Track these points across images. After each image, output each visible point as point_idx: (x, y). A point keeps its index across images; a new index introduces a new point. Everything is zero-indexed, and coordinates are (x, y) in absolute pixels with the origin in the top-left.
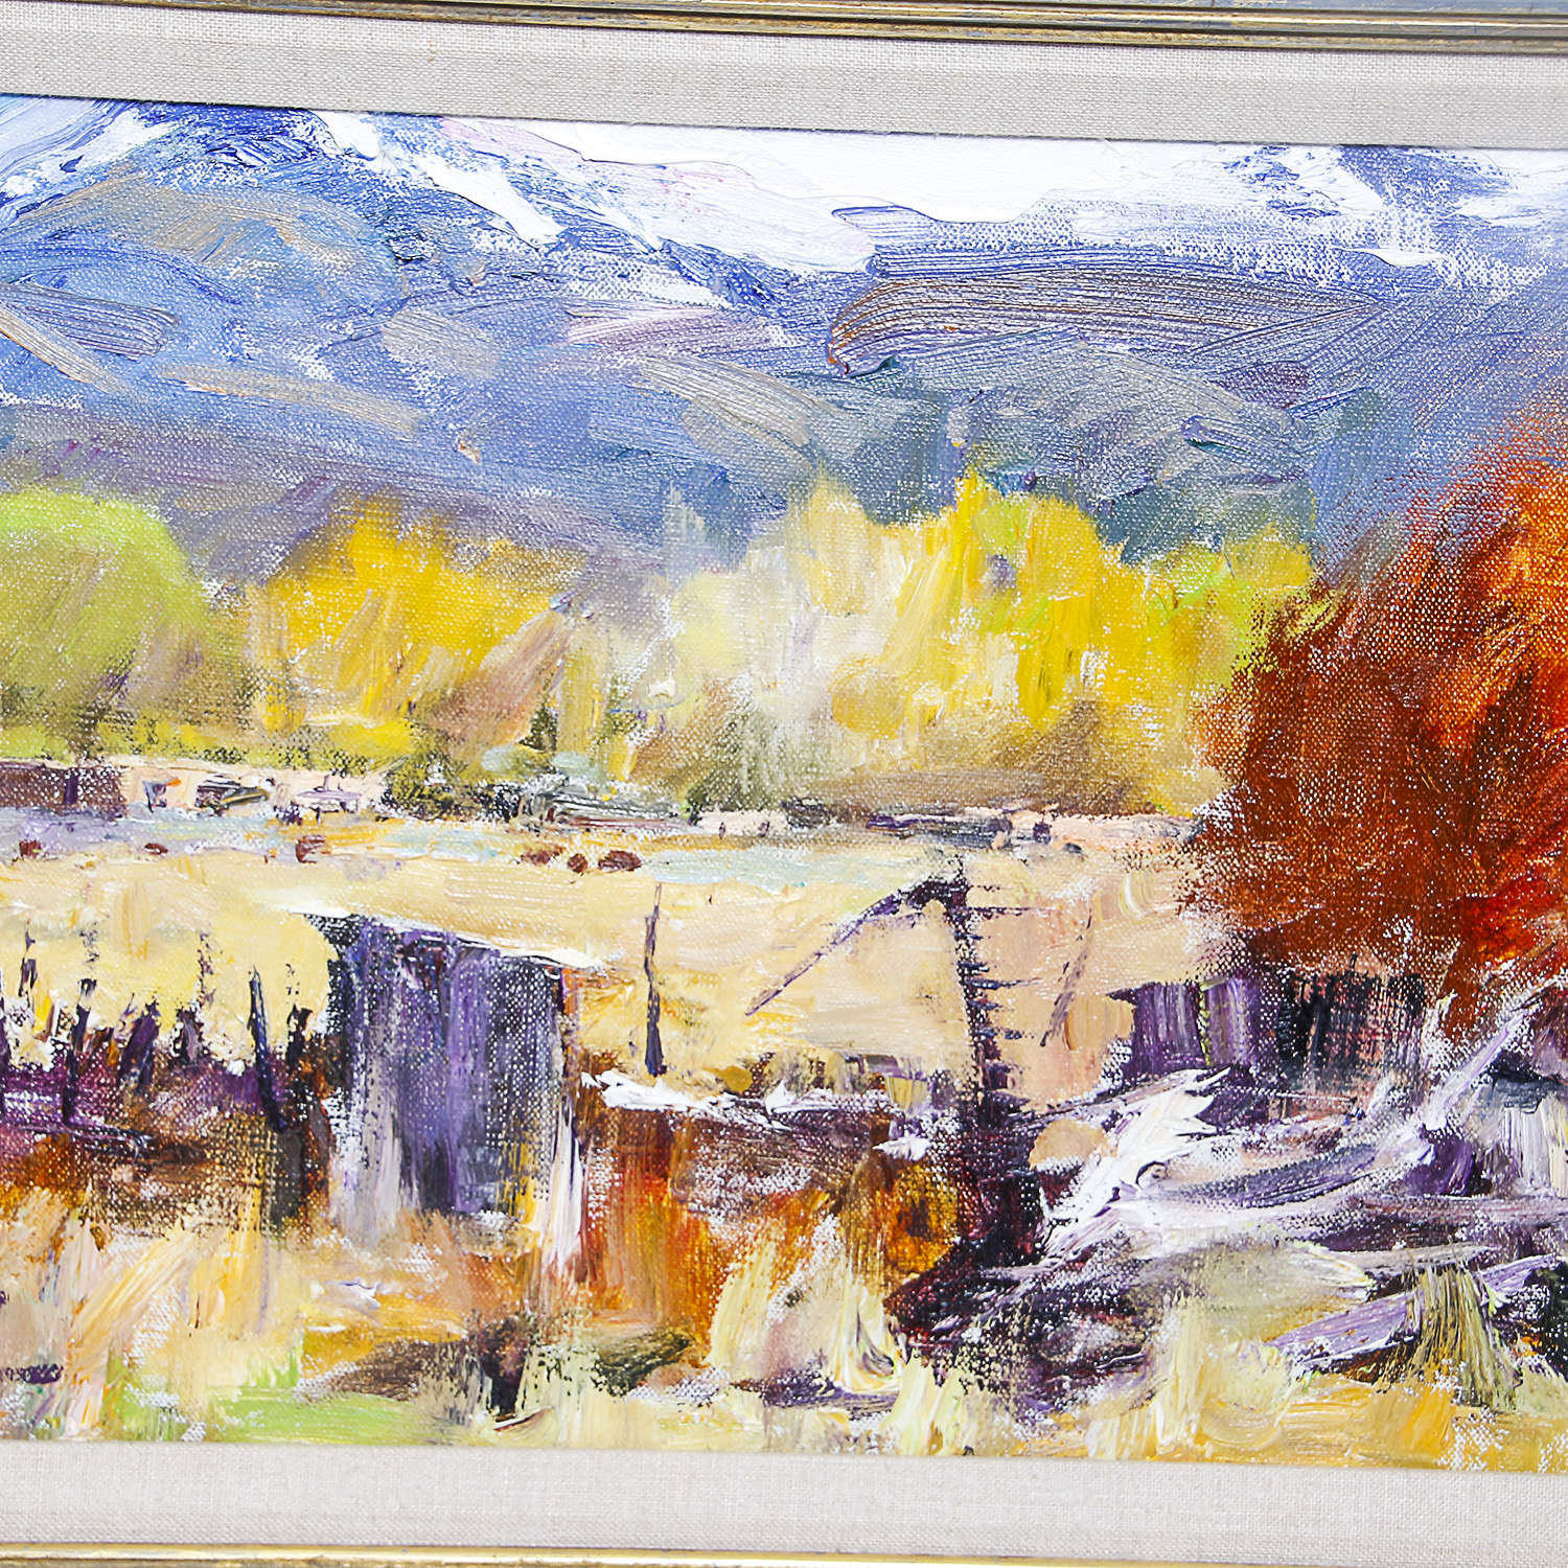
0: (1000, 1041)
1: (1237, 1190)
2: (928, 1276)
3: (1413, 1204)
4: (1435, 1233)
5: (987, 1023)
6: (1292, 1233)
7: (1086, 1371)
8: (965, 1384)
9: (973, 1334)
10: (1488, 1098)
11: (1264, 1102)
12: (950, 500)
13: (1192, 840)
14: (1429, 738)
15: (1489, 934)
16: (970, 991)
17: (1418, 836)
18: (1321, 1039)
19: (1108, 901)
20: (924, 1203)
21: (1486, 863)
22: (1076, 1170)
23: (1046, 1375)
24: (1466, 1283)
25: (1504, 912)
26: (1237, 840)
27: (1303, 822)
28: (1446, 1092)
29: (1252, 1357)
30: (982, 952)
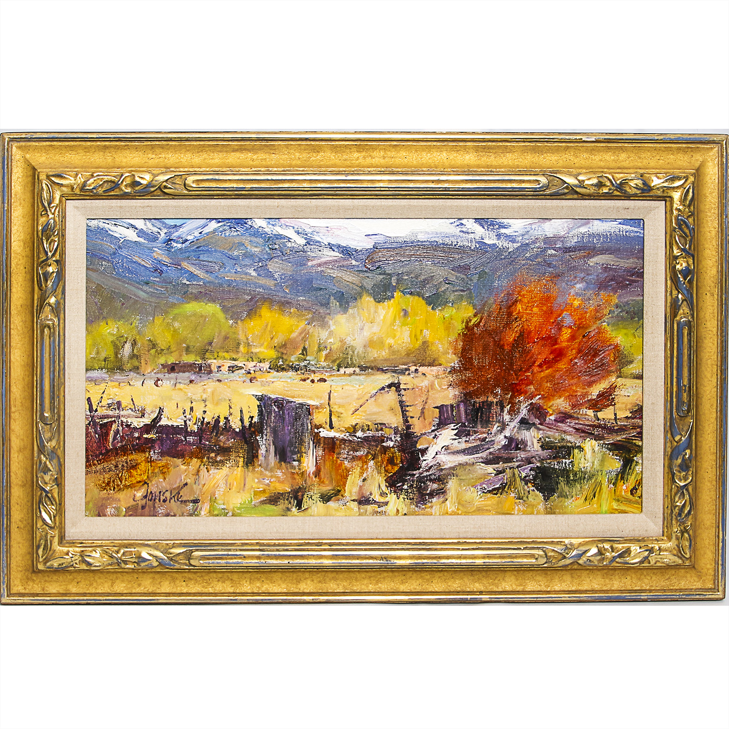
0: (409, 419)
1: (464, 452)
2: (394, 474)
3: (504, 453)
4: (509, 460)
5: (406, 415)
6: (477, 461)
7: (432, 495)
8: (404, 499)
9: (405, 487)
10: (519, 428)
11: (469, 431)
12: (393, 297)
13: (450, 372)
14: (502, 347)
15: (517, 391)
16: (402, 408)
17: (500, 369)
18: (481, 416)
19: (432, 386)
20: (393, 457)
21: (516, 375)
22: (428, 448)
23: (422, 496)
24: (516, 471)
25: (520, 386)
26: (460, 371)
27: (475, 366)
28: (510, 427)
29: (469, 490)
30: (404, 399)
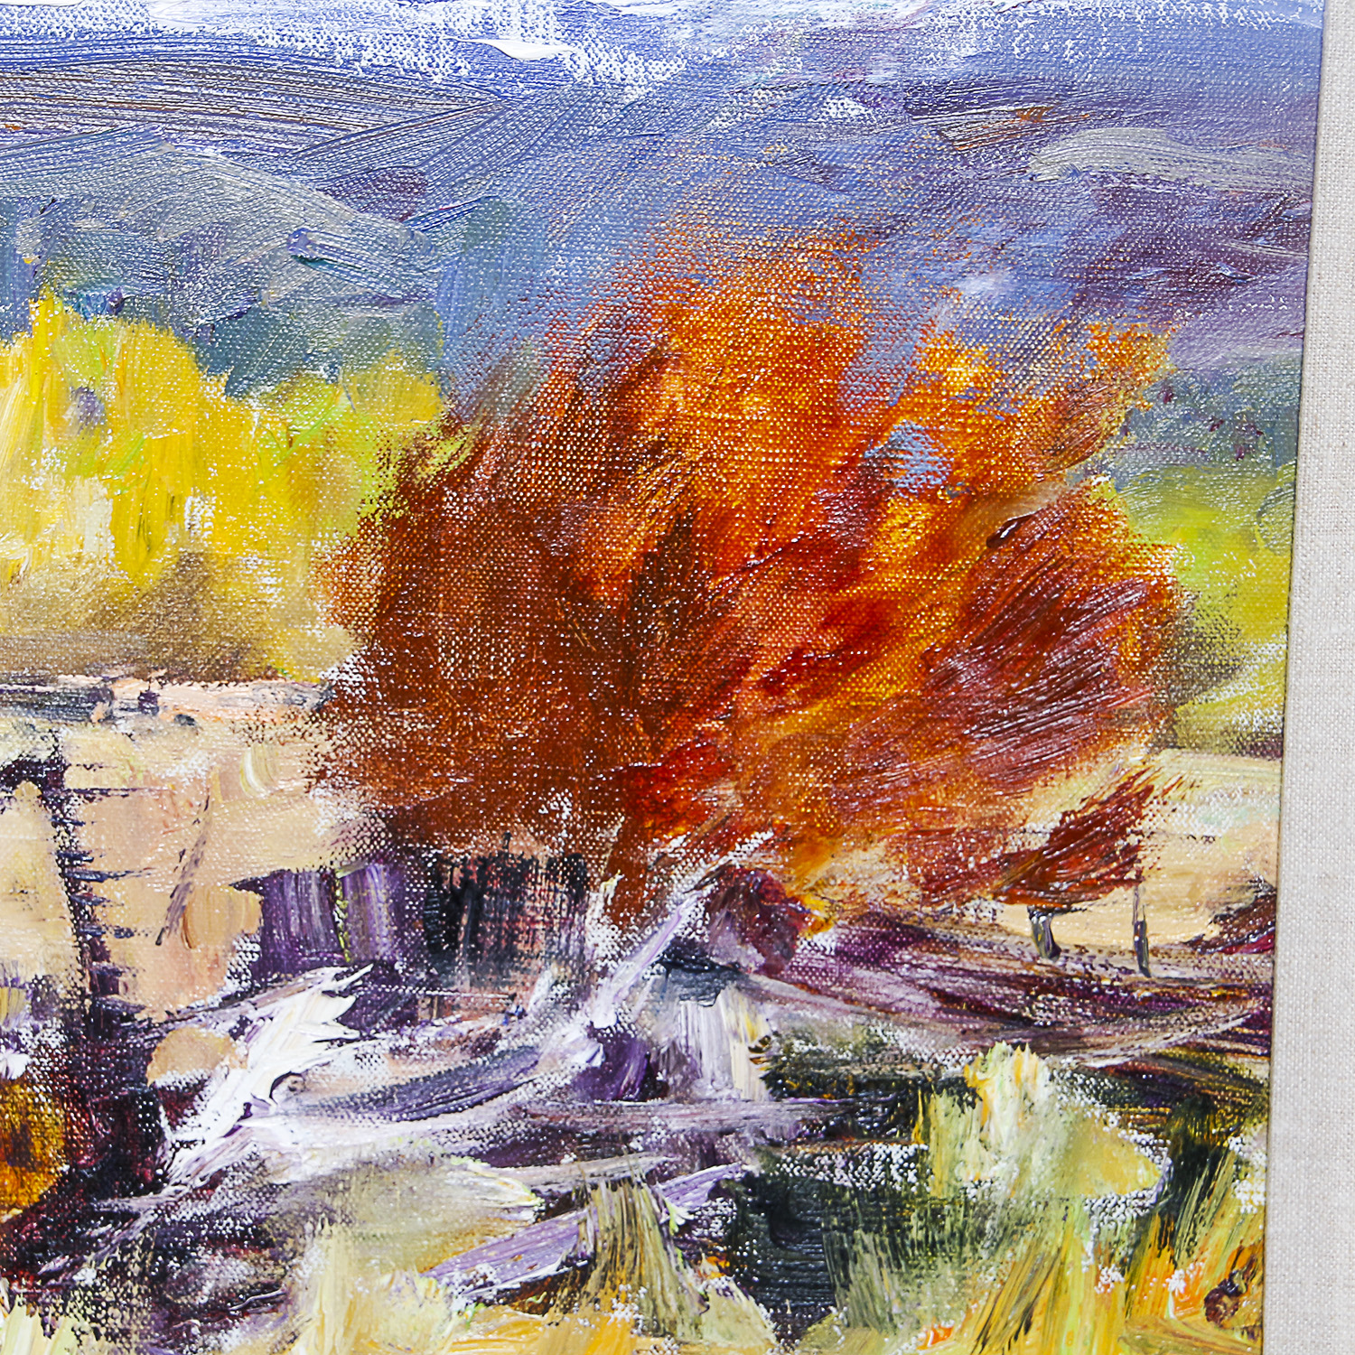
0: (109, 940)
1: (383, 1102)
2: (32, 1211)
3: (582, 1111)
4: (611, 1143)
5: (92, 920)
6: (449, 1148)
7: (219, 1312)
8: (79, 1334)
9: (87, 1275)
10: (662, 991)
11: (413, 1001)
12: (24, 325)
13: (320, 708)
14: (581, 589)
15: (657, 808)
16: (72, 884)
17: (573, 699)
18: (474, 929)
19: (227, 779)
20: (26, 1128)
21: (650, 728)
22: (202, 1084)
23: (172, 1319)
24: (644, 1199)
25: (671, 783)
26: (370, 708)
27: (444, 685)
28: (615, 985)
29: (407, 1291)
30: (84, 839)
